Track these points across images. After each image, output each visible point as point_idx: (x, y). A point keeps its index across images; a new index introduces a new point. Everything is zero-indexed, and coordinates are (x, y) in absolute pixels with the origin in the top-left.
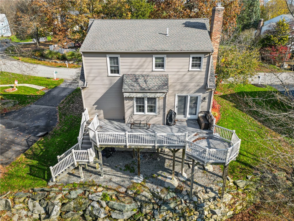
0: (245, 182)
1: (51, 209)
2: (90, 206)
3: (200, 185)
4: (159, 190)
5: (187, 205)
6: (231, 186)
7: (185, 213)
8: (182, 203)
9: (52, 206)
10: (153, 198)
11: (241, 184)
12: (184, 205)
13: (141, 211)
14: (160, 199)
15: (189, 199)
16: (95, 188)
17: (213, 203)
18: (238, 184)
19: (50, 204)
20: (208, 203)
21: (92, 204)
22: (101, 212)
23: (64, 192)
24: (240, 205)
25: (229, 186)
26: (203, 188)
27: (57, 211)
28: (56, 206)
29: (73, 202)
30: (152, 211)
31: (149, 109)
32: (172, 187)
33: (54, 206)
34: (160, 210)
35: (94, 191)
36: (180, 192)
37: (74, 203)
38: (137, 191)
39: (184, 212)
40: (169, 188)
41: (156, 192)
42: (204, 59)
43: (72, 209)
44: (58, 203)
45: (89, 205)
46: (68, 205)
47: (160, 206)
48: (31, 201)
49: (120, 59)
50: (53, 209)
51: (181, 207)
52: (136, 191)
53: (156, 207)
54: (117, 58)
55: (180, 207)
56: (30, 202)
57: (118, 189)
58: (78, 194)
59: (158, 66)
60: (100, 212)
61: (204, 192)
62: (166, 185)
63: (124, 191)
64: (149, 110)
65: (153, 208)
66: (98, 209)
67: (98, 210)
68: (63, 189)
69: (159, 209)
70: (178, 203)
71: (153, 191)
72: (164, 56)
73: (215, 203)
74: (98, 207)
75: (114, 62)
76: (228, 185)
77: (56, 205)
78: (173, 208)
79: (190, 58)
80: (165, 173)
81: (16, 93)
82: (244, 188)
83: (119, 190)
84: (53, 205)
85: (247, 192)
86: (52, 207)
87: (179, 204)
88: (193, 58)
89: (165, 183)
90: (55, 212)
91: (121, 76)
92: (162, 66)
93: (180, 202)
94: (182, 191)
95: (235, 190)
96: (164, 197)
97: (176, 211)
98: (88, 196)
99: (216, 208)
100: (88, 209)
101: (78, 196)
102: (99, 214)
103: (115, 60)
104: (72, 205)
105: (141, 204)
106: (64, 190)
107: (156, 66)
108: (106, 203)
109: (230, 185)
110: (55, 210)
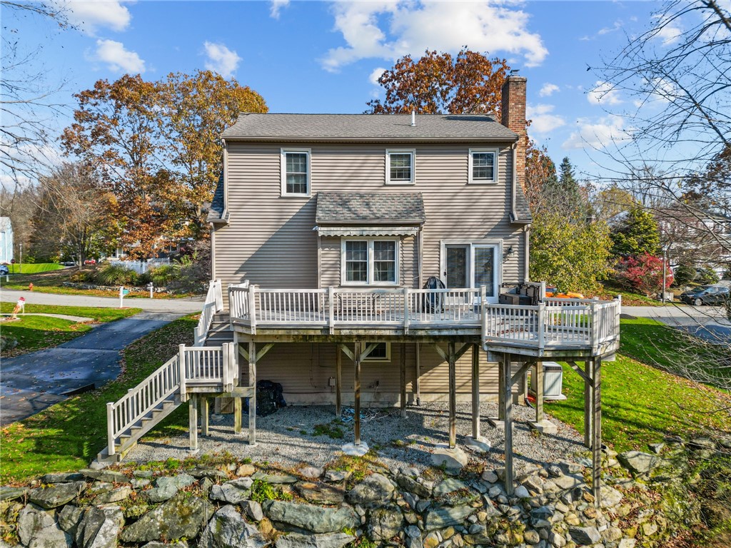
0: (648, 458)
1: (90, 532)
2: (214, 519)
3: (531, 461)
4: (417, 472)
5: (501, 511)
6: (614, 467)
7: (499, 534)
8: (486, 505)
9: (96, 521)
10: (403, 495)
11: (640, 462)
12: (492, 509)
13: (367, 536)
14: (423, 494)
15: (503, 493)
16: (232, 467)
17: (574, 508)
18: (631, 462)
19: (90, 515)
20: (560, 506)
21: (220, 512)
22: (248, 534)
23: (136, 481)
24: (650, 521)
25: (609, 467)
26: (540, 467)
27: (109, 538)
28: (109, 522)
29: (163, 509)
30: (402, 533)
31: (377, 271)
32: (454, 466)
33: (103, 522)
34: (425, 525)
35: (229, 476)
36: (477, 477)
37: (166, 515)
38: (353, 474)
39: (497, 531)
40: (444, 469)
41: (410, 476)
42: (499, 157)
43: (158, 531)
44: (116, 512)
45: (212, 518)
46: (146, 519)
47: (424, 515)
48: (30, 510)
49: (312, 159)
50: (97, 530)
51: (486, 518)
52: (350, 473)
53: (411, 517)
54: (304, 156)
55: (483, 515)
56: (25, 513)
57: (300, 470)
58: (181, 486)
59: (397, 174)
60: (245, 534)
61: (544, 477)
62: (436, 462)
63: (317, 476)
64: (378, 276)
65: (406, 523)
66: (238, 525)
67: (237, 528)
68: (135, 473)
69: (421, 522)
70: (476, 505)
71: (401, 475)
72: (411, 151)
73: (581, 508)
74: (238, 519)
75: (297, 166)
76: (606, 465)
77: (109, 517)
78: (462, 521)
79: (468, 157)
80: (427, 437)
81: (17, 326)
82: (650, 475)
83: (302, 473)
84: (100, 517)
85: (659, 486)
86: (96, 524)
87: (479, 509)
88: (475, 156)
89: (432, 457)
90: (103, 539)
91: (312, 197)
92: (406, 174)
93: (481, 504)
94: (481, 475)
95: (628, 479)
96: (434, 488)
97: (472, 529)
98: (210, 489)
99: (585, 525)
100: (207, 530)
101: (179, 491)
102: (239, 540)
103: (298, 161)
104: (159, 518)
105: (367, 512)
106: (138, 477)
107: (393, 176)
108: (263, 511)
109: (610, 465)
110: (105, 532)
